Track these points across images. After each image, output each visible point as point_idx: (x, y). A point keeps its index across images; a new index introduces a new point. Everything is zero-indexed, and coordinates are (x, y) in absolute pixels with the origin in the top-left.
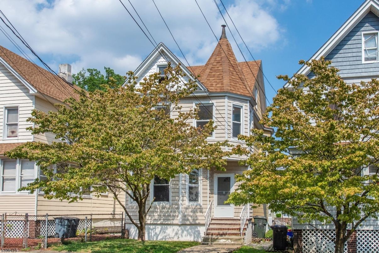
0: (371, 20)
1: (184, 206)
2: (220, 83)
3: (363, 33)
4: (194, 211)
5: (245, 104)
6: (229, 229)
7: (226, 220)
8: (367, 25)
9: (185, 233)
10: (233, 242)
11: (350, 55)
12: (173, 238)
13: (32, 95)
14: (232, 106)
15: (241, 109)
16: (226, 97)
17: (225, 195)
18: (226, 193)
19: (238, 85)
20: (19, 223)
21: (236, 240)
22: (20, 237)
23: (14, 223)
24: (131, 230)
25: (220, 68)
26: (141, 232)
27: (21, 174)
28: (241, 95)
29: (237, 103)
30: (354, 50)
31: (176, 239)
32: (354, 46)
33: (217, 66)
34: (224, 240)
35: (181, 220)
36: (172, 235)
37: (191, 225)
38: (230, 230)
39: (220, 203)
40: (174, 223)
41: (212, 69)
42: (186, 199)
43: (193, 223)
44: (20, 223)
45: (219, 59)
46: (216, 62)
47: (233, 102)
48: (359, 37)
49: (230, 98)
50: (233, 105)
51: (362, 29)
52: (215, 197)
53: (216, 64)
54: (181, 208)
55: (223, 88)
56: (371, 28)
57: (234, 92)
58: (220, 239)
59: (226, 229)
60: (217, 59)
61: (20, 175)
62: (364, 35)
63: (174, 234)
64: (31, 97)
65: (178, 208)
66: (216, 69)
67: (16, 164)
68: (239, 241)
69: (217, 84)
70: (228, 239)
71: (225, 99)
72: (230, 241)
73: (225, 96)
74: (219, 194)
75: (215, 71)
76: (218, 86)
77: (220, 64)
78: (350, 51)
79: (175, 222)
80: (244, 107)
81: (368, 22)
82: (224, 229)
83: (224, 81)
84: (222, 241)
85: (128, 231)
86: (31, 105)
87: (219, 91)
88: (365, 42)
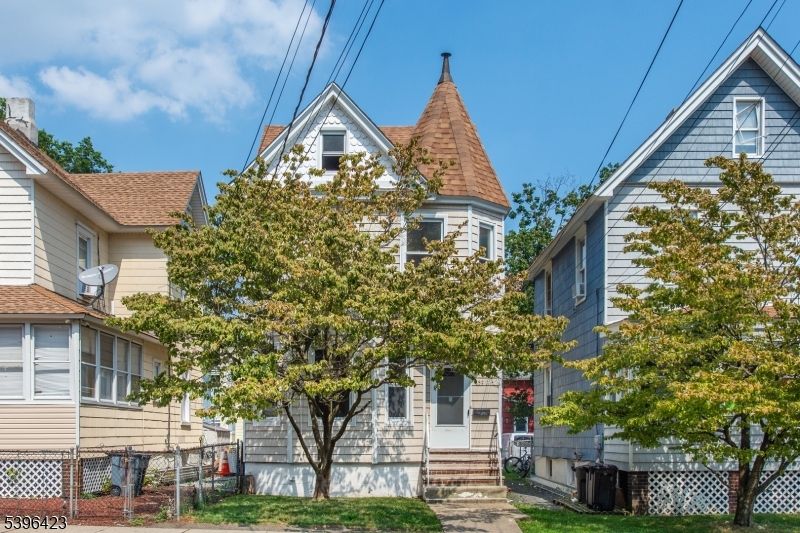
0: (750, 74)
1: (382, 426)
2: (457, 177)
3: (735, 98)
4: (398, 437)
5: (498, 223)
6: (468, 472)
7: (455, 453)
8: (743, 83)
9: (382, 480)
10: (486, 498)
11: (711, 139)
12: (359, 491)
13: (28, 178)
14: (478, 225)
15: (491, 233)
16: (469, 207)
17: (452, 403)
18: (455, 400)
19: (487, 183)
20: (43, 466)
21: (494, 492)
22: (39, 496)
23: (31, 466)
24: (260, 475)
25: (451, 146)
26: (324, 481)
27: (36, 359)
28: (494, 204)
29: (486, 220)
30: (719, 131)
31: (364, 494)
32: (720, 123)
33: (445, 141)
34: (469, 494)
35: (376, 456)
36: (357, 485)
37: (392, 464)
38: (472, 472)
39: (442, 420)
40: (361, 461)
41: (436, 146)
42: (384, 411)
43: (396, 461)
44: (47, 465)
45: (447, 126)
46: (441, 131)
47: (479, 217)
48: (729, 106)
49: (476, 209)
50: (481, 223)
51: (735, 91)
52: (434, 407)
53: (440, 136)
54: (375, 430)
55: (464, 189)
56: (750, 90)
57: (485, 197)
58: (461, 492)
59: (463, 472)
60: (442, 126)
61: (33, 361)
62: (738, 102)
63: (360, 484)
64: (25, 183)
65: (370, 431)
66: (443, 146)
67: (21, 336)
68: (499, 495)
69: (450, 180)
70: (477, 491)
71: (467, 210)
72: (480, 495)
73: (467, 205)
74: (440, 401)
75: (442, 151)
76: (453, 182)
77: (449, 136)
78: (711, 131)
79: (362, 459)
80: (496, 229)
81: (745, 79)
82: (458, 472)
83: (465, 174)
84: (464, 495)
85: (254, 480)
86: (26, 199)
87: (457, 193)
88: (739, 117)
